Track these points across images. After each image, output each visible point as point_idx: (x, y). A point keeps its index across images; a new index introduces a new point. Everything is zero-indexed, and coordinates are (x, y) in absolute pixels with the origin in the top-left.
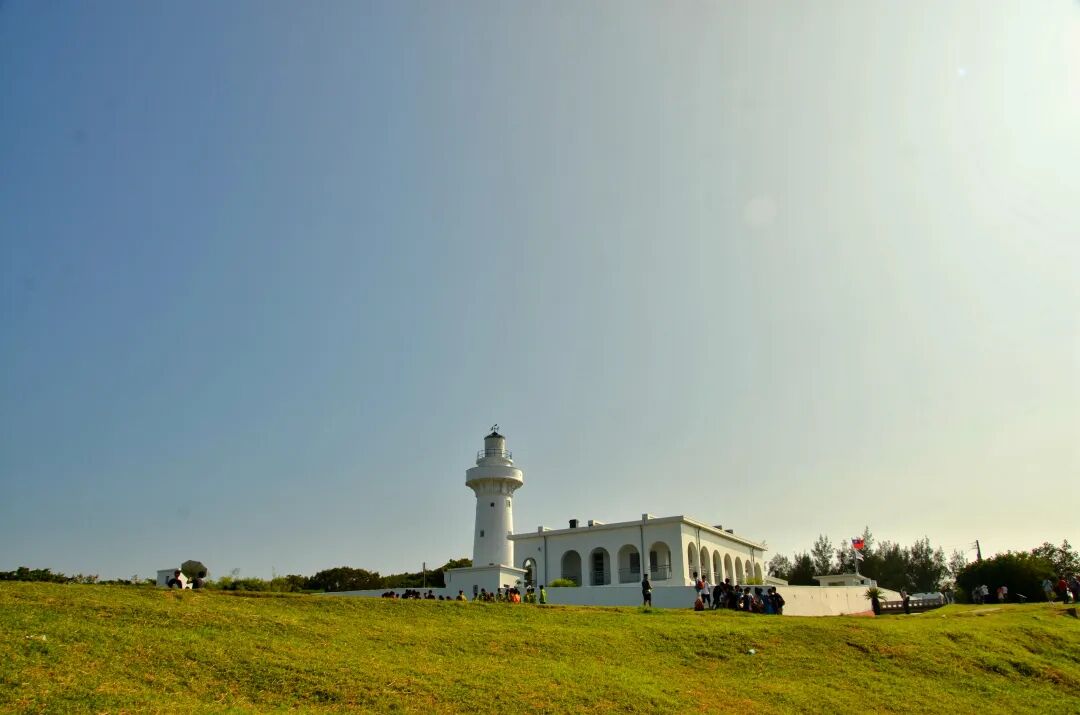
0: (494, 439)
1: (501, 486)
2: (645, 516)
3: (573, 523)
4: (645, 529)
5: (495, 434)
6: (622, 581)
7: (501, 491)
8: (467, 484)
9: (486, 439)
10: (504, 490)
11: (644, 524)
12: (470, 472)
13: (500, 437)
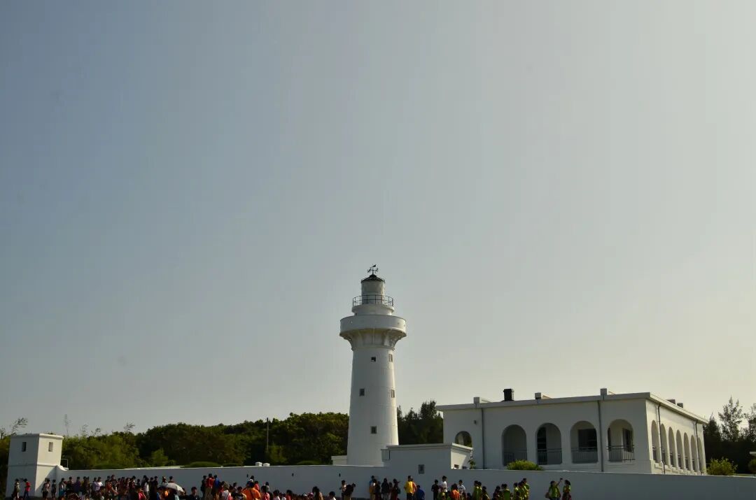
0: (372, 283)
1: (383, 338)
2: (604, 391)
3: (508, 393)
4: (603, 405)
5: (373, 278)
6: (575, 461)
7: (383, 344)
8: (341, 335)
9: (362, 282)
10: (387, 343)
11: (603, 400)
12: (345, 321)
13: (380, 280)
